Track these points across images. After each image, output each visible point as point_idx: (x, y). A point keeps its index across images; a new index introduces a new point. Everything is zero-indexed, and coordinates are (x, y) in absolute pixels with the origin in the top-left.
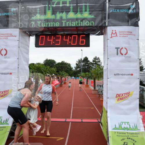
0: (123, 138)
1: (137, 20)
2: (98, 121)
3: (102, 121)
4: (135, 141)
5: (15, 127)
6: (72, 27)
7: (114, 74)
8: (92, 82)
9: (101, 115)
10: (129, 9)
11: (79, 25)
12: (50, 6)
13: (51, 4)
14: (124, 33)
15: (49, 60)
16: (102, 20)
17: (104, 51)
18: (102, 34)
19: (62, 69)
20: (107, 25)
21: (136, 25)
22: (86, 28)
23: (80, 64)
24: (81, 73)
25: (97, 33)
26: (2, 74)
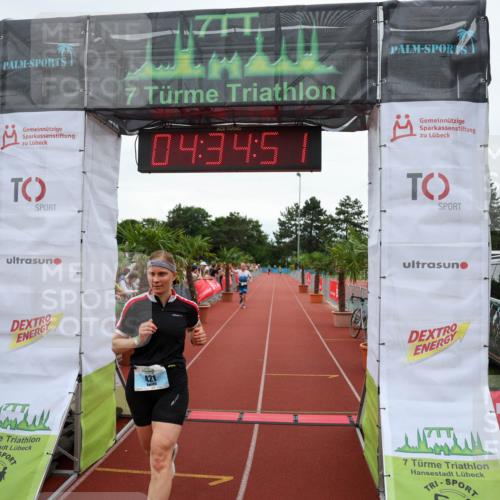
0: (432, 479)
1: (482, 80)
2: (352, 422)
3: (364, 422)
4: (472, 492)
5: (71, 438)
6: (260, 104)
7: (404, 264)
8: (333, 284)
9: (359, 399)
11: (285, 98)
12: (186, 33)
13: (191, 26)
14: (438, 125)
15: (188, 210)
16: (363, 79)
17: (370, 183)
18: (363, 127)
19: (232, 238)
20: (378, 98)
21: (478, 96)
22: (307, 108)
23: (293, 223)
24: (296, 255)
25: (347, 125)
26: (29, 261)
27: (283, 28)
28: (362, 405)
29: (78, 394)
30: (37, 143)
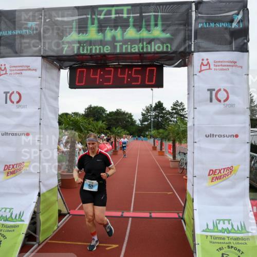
0: (220, 246)
1: (245, 41)
2: (179, 216)
3: (186, 216)
4: (241, 252)
5: (35, 225)
6: (132, 53)
7: (206, 135)
8: (170, 145)
9: (183, 205)
10: (232, 21)
11: (145, 50)
12: (94, 17)
13: (96, 13)
14: (223, 64)
15: (95, 108)
16: (184, 40)
17: (188, 94)
18: (185, 65)
19: (118, 122)
20: (193, 50)
21: (244, 49)
22: (156, 55)
23: (149, 114)
24: (151, 131)
25: (176, 64)
26: (13, 134)
27: (143, 14)
28: (184, 208)
29: (38, 203)
30: (17, 73)
